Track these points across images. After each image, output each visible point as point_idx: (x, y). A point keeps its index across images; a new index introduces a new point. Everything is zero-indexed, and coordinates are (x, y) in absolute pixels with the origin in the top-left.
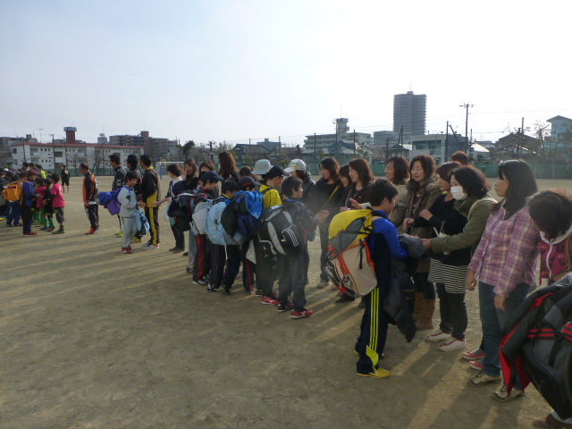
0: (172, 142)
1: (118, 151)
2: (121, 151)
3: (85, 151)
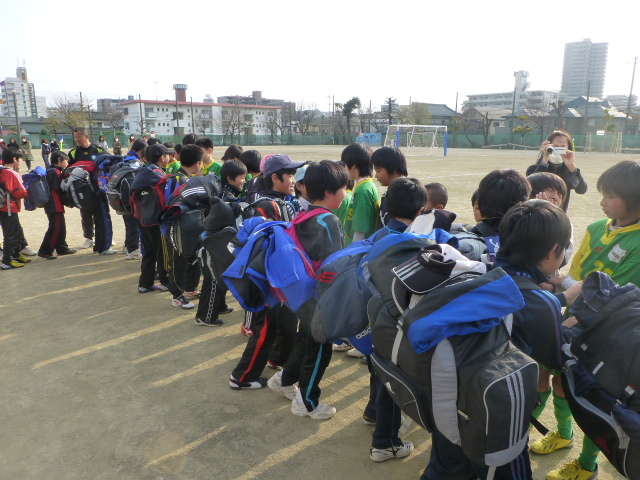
1: (249, 112)
2: (253, 112)
3: (211, 111)
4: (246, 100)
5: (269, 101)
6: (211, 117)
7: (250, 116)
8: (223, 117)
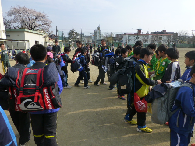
1: (161, 37)
2: (162, 37)
3: (148, 36)
4: (160, 33)
5: (168, 33)
6: (148, 38)
7: (162, 38)
8: (152, 38)
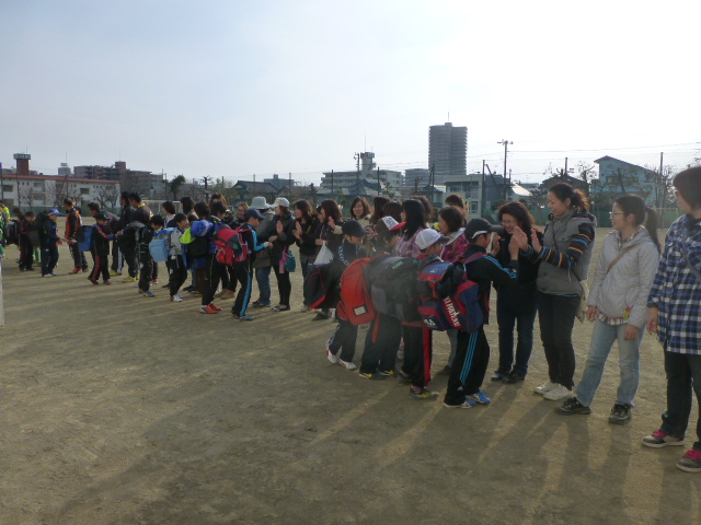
0: (156, 176)
1: (85, 186)
3: (44, 185)
5: (134, 172)
6: (44, 190)
7: (88, 190)
